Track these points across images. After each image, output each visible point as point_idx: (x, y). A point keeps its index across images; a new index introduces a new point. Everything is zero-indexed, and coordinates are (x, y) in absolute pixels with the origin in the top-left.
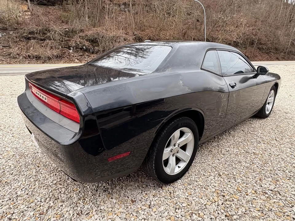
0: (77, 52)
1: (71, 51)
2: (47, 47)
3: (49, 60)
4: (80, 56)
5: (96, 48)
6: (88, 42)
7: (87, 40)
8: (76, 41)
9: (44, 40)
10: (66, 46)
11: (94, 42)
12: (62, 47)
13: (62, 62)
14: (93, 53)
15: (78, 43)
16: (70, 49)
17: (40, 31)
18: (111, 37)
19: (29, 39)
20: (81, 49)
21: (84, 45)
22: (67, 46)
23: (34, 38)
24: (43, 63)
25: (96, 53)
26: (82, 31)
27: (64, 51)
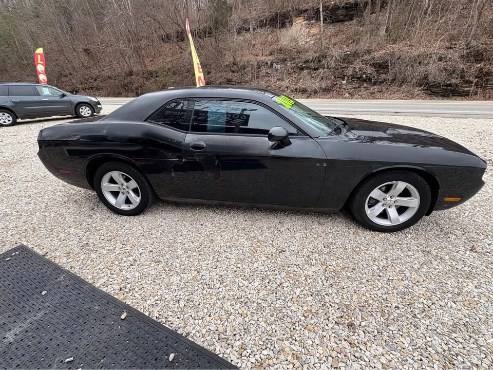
0: (352, 83)
1: (344, 82)
2: (318, 77)
3: (315, 93)
4: (354, 88)
5: (383, 76)
6: (373, 68)
7: (372, 65)
8: (354, 68)
9: (317, 69)
10: (340, 76)
11: (381, 67)
12: (335, 77)
13: (328, 96)
14: (375, 84)
15: (357, 71)
16: (344, 80)
17: (315, 59)
18: (414, 57)
19: (302, 69)
20: (359, 78)
21: (365, 73)
22: (342, 76)
23: (307, 68)
24: (308, 97)
25: (380, 85)
26: (369, 52)
27: (335, 83)
